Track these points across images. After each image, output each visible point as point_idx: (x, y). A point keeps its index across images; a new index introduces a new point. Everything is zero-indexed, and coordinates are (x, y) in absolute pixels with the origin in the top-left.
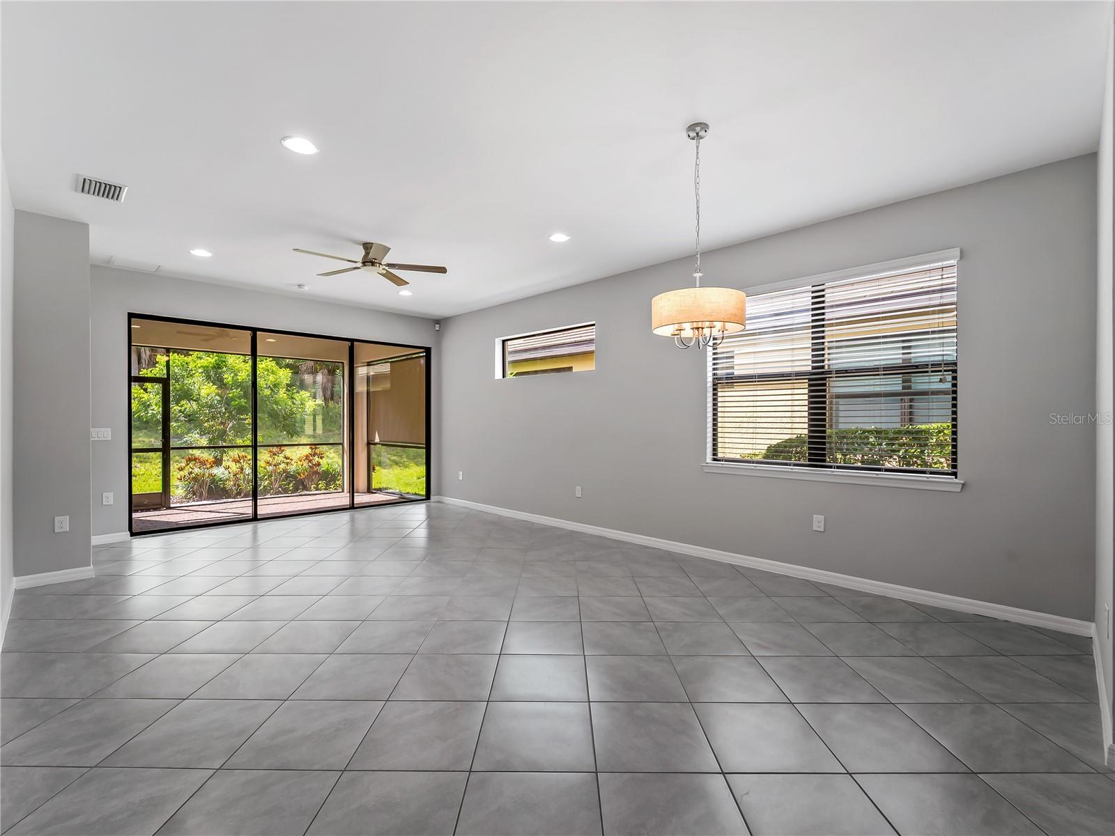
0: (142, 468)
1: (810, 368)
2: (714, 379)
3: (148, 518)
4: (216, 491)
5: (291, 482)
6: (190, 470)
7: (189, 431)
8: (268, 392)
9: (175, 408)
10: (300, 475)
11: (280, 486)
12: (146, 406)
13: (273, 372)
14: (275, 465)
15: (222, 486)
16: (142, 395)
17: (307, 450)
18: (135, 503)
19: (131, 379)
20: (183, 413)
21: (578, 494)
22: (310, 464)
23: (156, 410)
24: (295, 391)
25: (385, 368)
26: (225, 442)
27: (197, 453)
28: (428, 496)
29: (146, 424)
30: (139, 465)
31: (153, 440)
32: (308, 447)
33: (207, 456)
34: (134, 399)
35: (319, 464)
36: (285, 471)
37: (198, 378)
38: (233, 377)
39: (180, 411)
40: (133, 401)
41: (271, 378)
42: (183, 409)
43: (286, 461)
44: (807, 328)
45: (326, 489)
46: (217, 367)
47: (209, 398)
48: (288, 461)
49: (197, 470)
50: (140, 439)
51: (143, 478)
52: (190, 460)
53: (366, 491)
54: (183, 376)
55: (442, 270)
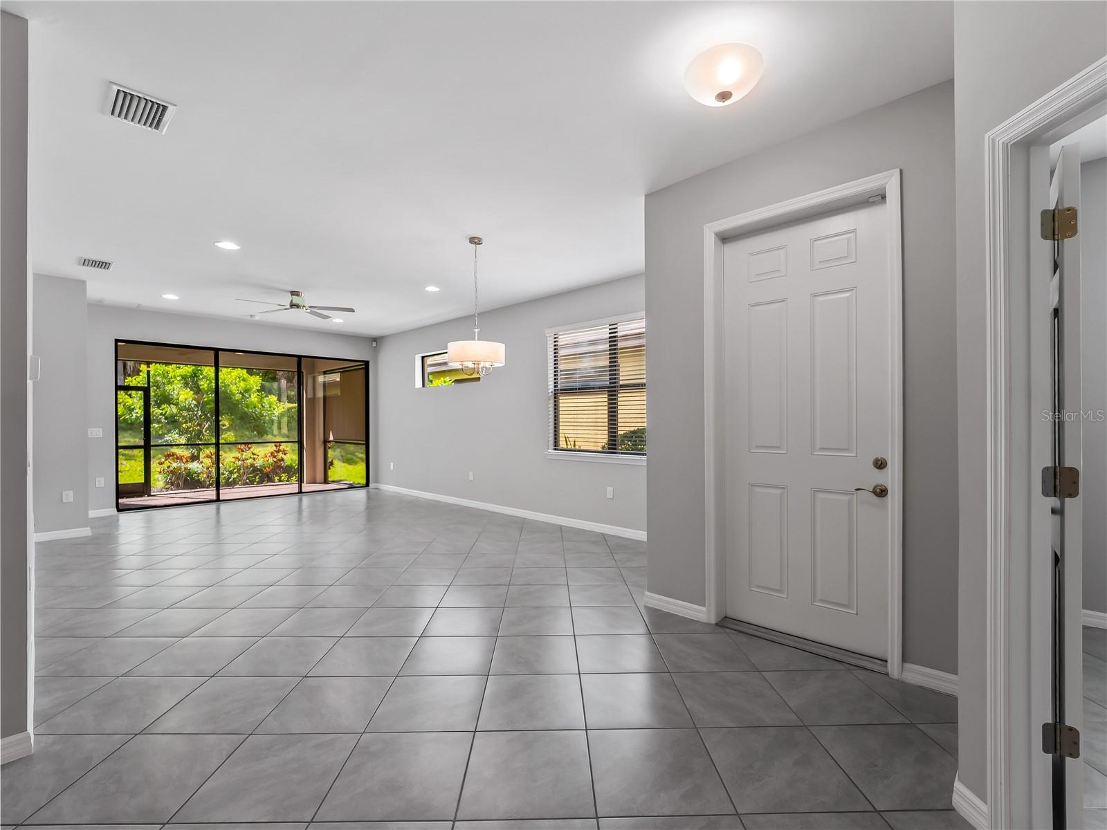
0: (128, 465)
1: (608, 383)
2: (555, 390)
3: (132, 503)
4: (190, 482)
5: (258, 474)
6: (169, 464)
7: (169, 431)
8: (238, 397)
9: (155, 411)
10: (265, 469)
11: (248, 478)
12: (131, 410)
13: (244, 380)
14: (243, 460)
15: (196, 478)
16: (127, 400)
17: (272, 448)
18: (122, 491)
19: (118, 388)
20: (164, 415)
21: (471, 478)
22: (275, 460)
23: (139, 412)
24: (264, 396)
25: (336, 377)
26: (201, 440)
27: (175, 450)
28: (367, 484)
29: (131, 426)
30: (125, 462)
31: (137, 440)
32: (273, 444)
33: (185, 452)
34: (120, 404)
35: (282, 460)
36: (252, 465)
37: (178, 385)
38: (208, 384)
39: (161, 414)
40: (119, 405)
41: (242, 384)
42: (164, 412)
43: (252, 456)
44: (606, 355)
45: (288, 481)
46: (194, 375)
47: (187, 403)
48: (256, 457)
49: (175, 465)
50: (126, 439)
51: (128, 474)
52: (169, 456)
53: (323, 481)
54: (164, 384)
55: (352, 310)
